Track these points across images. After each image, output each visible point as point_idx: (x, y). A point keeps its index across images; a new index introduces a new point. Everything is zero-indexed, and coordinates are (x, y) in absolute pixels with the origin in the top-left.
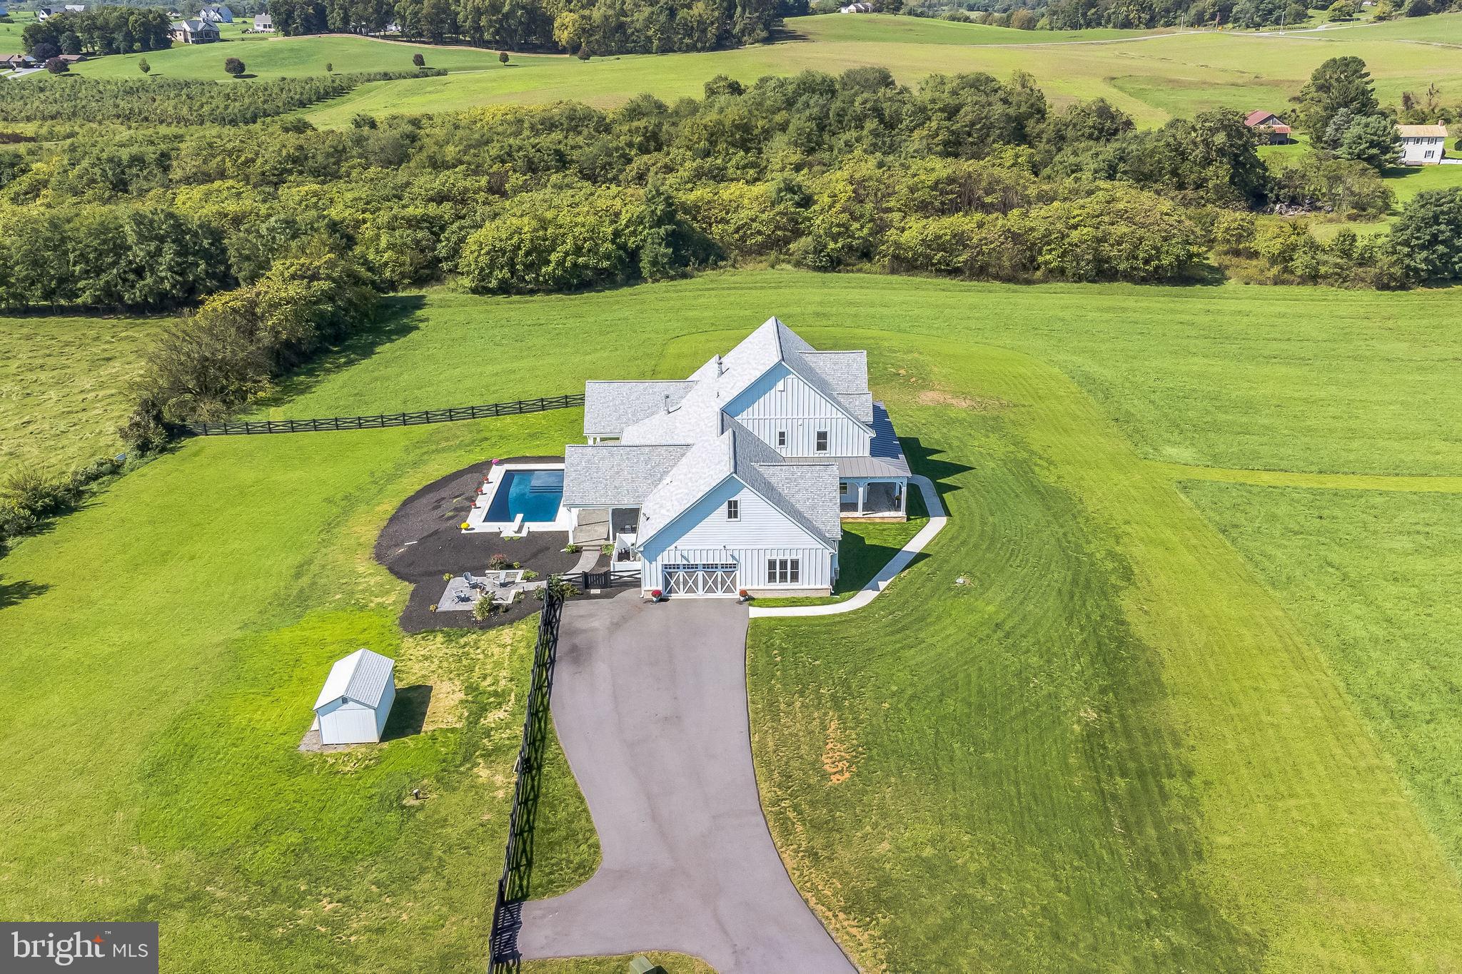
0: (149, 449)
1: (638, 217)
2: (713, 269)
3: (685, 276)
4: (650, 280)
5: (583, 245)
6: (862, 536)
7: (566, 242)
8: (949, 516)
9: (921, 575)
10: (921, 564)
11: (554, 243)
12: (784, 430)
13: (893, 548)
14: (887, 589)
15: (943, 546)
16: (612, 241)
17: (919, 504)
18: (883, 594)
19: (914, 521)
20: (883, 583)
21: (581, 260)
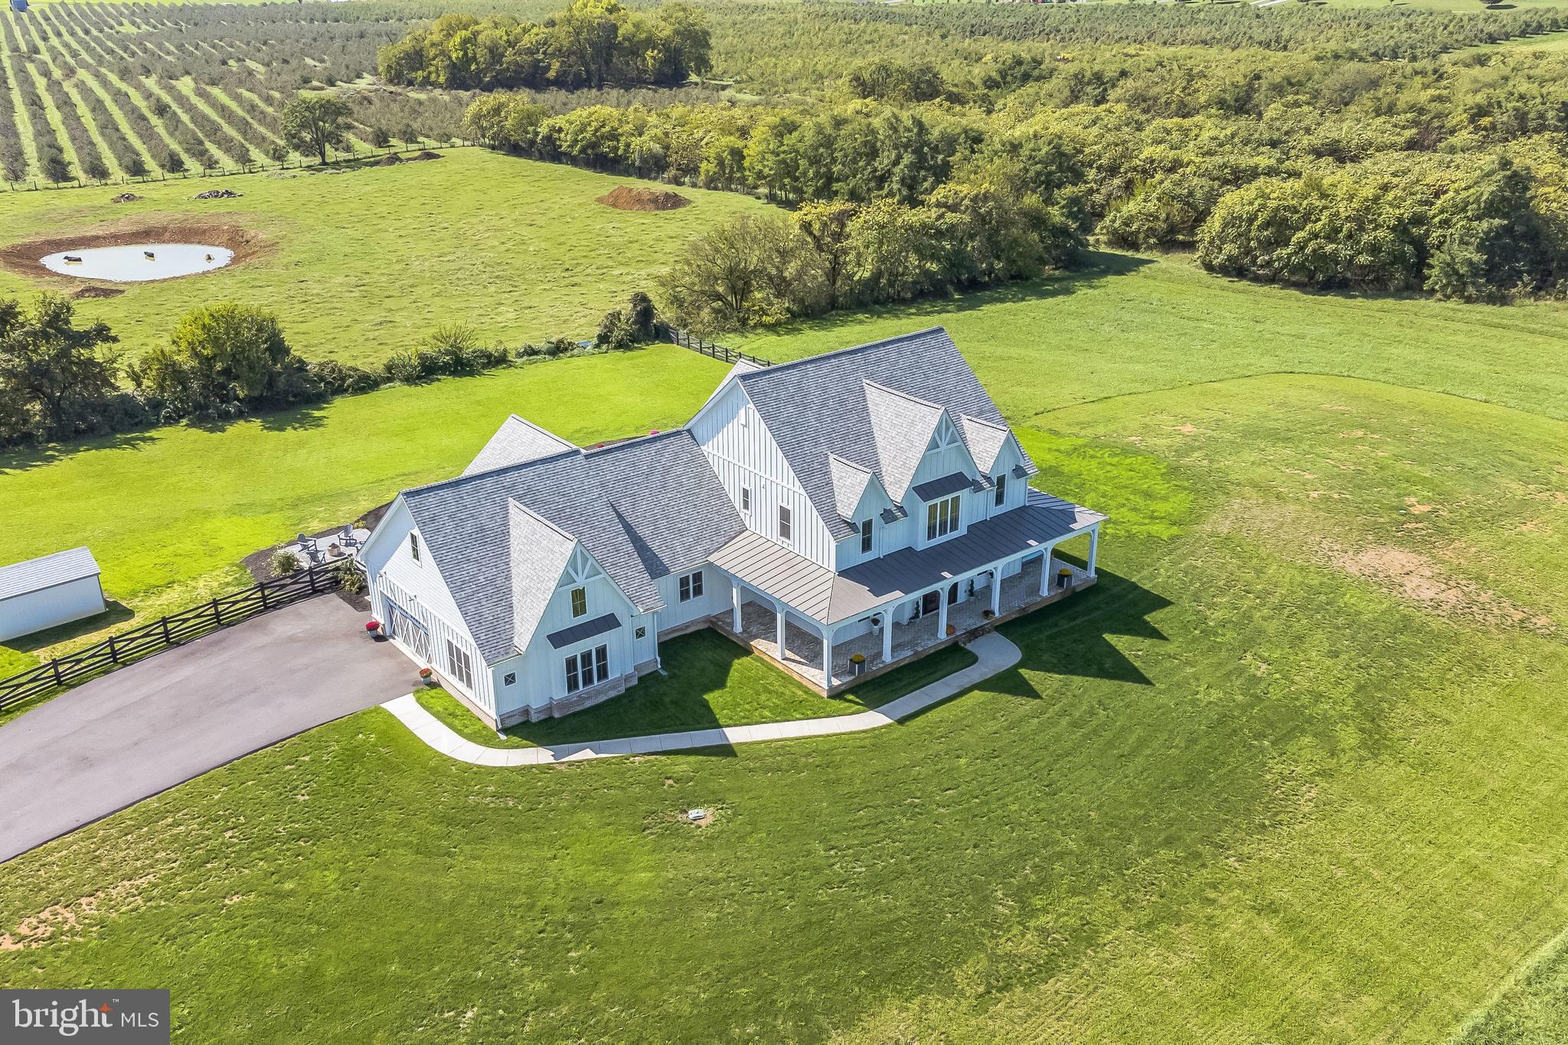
0: (609, 343)
2: (1556, 299)
3: (1491, 300)
4: (1439, 295)
5: (1341, 227)
6: (728, 684)
7: (1320, 220)
8: (901, 721)
9: (655, 773)
10: (692, 759)
11: (1306, 218)
12: (747, 487)
13: (716, 720)
14: (571, 764)
15: (780, 755)
16: (1394, 229)
17: (911, 684)
18: (549, 767)
19: (836, 703)
20: (587, 754)
21: (1329, 248)
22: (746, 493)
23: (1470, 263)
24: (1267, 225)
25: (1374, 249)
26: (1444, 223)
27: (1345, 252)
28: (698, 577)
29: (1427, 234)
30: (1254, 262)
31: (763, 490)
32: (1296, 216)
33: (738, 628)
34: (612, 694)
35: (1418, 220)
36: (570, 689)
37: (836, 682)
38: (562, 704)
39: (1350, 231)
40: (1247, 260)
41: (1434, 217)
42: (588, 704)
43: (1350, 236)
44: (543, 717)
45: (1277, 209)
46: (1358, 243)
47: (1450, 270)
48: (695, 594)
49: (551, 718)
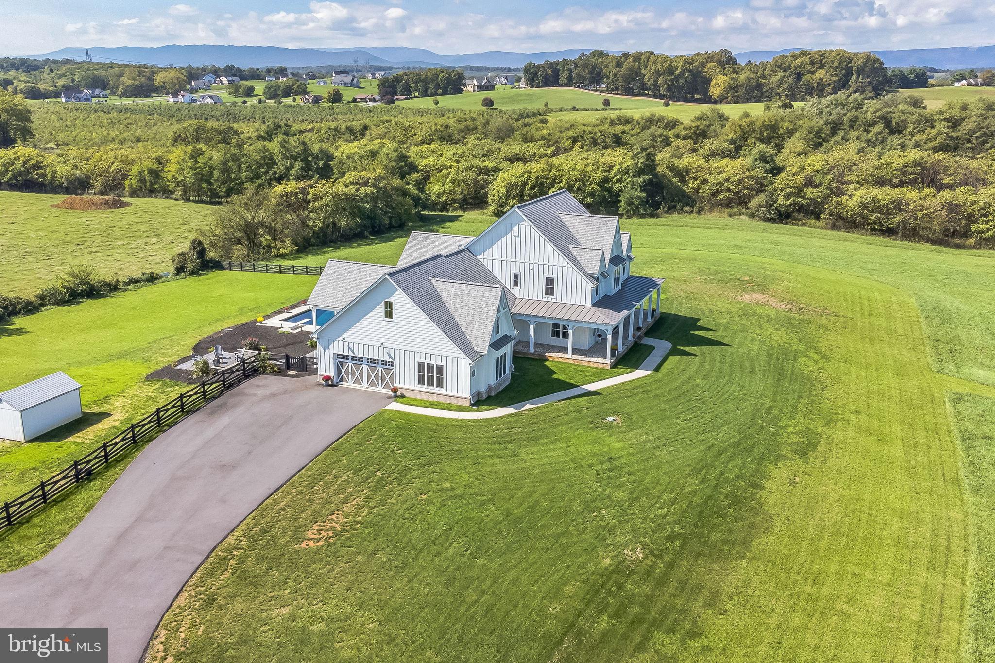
0: (184, 272)
1: (625, 168)
2: (679, 213)
3: (652, 216)
4: (625, 216)
5: (574, 185)
6: (557, 371)
7: (561, 181)
8: (656, 371)
9: (573, 407)
10: (583, 399)
12: (517, 272)
13: (571, 383)
14: (528, 411)
15: (621, 391)
16: (599, 184)
18: (518, 413)
19: (618, 370)
20: (531, 406)
22: (516, 276)
23: (639, 197)
24: (532, 188)
25: (592, 194)
26: (620, 181)
29: (612, 187)
31: (531, 271)
32: (548, 181)
33: (532, 350)
34: (508, 382)
35: (606, 180)
36: (496, 380)
37: (612, 361)
38: (493, 387)
39: (579, 186)
41: (613, 178)
42: (502, 387)
43: (579, 189)
45: (537, 178)
46: (584, 192)
47: (630, 203)
49: (490, 396)
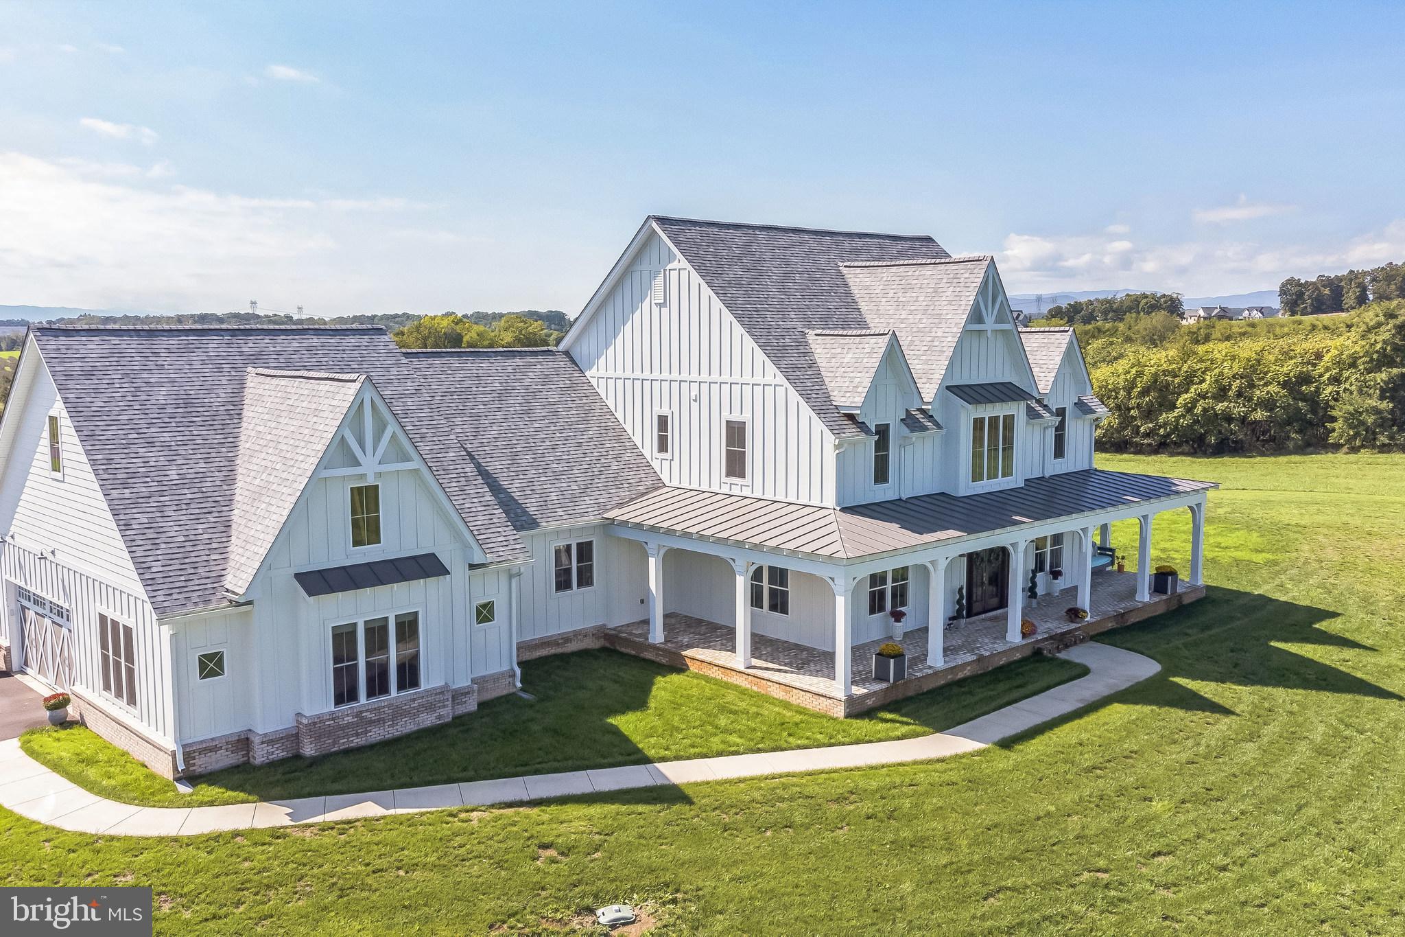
1: (1349, 356)
5: (1230, 385)
6: (652, 704)
7: (1204, 381)
8: (1007, 744)
9: (517, 836)
10: (595, 810)
11: (1189, 380)
12: (665, 411)
13: (639, 751)
14: (325, 828)
15: (782, 800)
16: (1285, 385)
17: (992, 698)
18: (277, 833)
19: (864, 726)
20: (367, 808)
21: (1220, 407)
22: (663, 422)
23: (1376, 411)
24: (1145, 392)
25: (1268, 404)
26: (1335, 380)
27: (1238, 410)
28: (585, 551)
29: (1317, 391)
30: (1136, 431)
31: (695, 406)
32: (1177, 381)
33: (657, 635)
34: (428, 720)
35: (1305, 379)
36: (339, 700)
37: (858, 691)
38: (317, 728)
39: (1240, 387)
40: (1127, 432)
41: (1321, 375)
42: (376, 734)
43: (1240, 394)
44: (279, 754)
45: (1157, 374)
46: (1250, 400)
47: (1355, 422)
48: (580, 585)
49: (298, 757)
